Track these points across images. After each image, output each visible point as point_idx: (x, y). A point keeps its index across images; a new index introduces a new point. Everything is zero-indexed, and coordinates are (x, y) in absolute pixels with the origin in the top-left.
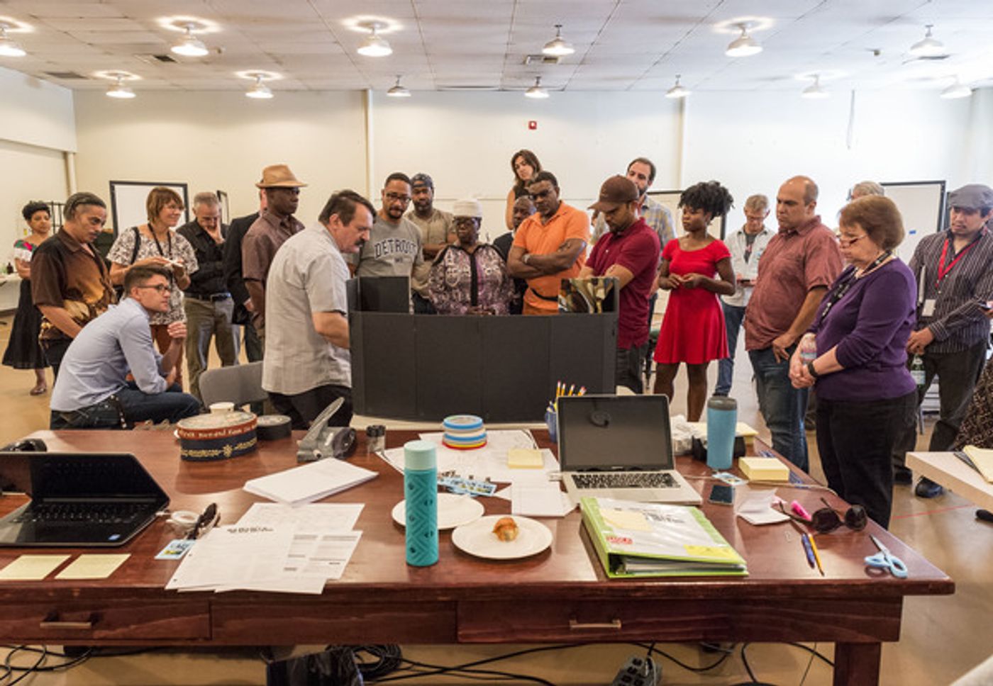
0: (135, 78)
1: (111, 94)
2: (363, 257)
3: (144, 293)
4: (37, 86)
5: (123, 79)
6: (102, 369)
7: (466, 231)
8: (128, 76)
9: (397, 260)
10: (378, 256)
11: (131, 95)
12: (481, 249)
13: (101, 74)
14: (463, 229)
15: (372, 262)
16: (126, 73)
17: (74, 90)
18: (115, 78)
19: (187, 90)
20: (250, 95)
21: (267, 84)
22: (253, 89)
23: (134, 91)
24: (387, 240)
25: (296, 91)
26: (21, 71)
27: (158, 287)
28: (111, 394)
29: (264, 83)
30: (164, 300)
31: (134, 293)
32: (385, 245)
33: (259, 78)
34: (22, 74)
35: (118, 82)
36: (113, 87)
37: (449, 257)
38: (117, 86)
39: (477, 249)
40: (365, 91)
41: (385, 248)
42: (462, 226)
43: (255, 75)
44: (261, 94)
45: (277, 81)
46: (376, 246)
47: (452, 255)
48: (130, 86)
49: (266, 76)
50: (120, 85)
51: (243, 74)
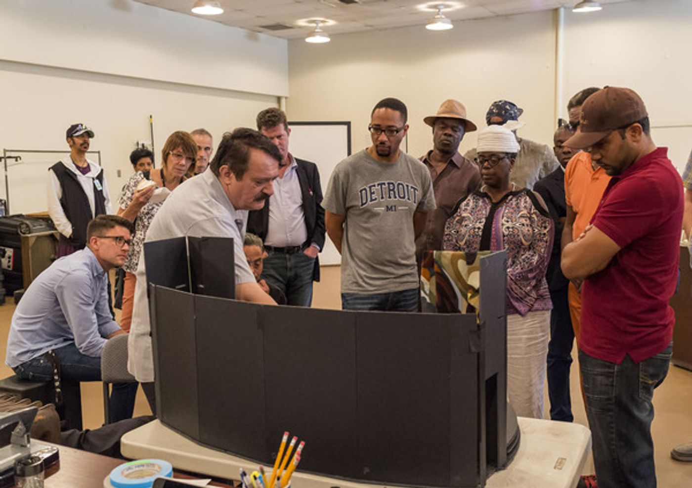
0: (331, 23)
1: (309, 40)
2: (348, 205)
3: (102, 244)
4: (256, 39)
5: (321, 25)
6: (43, 324)
7: (492, 170)
8: (323, 22)
9: (388, 209)
10: (363, 204)
11: (326, 40)
12: (510, 197)
13: (302, 22)
14: (487, 168)
15: (358, 212)
16: (322, 19)
17: (289, 40)
18: (314, 25)
19: (381, 30)
20: (430, 27)
21: (448, 15)
22: (432, 21)
23: (330, 36)
24: (376, 184)
25: (483, 18)
26: (241, 27)
27: (119, 239)
28: (49, 350)
29: (444, 14)
30: (121, 253)
31: (92, 244)
32: (373, 189)
33: (439, 9)
34: (242, 30)
35: (316, 28)
36: (312, 33)
37: (467, 205)
38: (314, 32)
39: (507, 196)
40: (556, 11)
41: (372, 193)
42: (486, 164)
43: (435, 7)
44: (441, 26)
45: (459, 11)
46: (361, 191)
47: (471, 204)
48: (326, 31)
49: (447, 6)
50: (317, 30)
51: (423, 7)
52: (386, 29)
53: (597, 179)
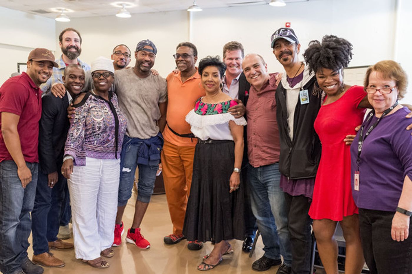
0: (71, 11)
1: (58, 19)
5: (64, 12)
8: (66, 10)
11: (68, 20)
13: (53, 10)
18: (61, 12)
20: (118, 16)
21: (128, 10)
23: (70, 18)
25: (154, 13)
29: (126, 9)
33: (123, 6)
35: (61, 13)
36: (59, 16)
43: (121, 5)
48: (68, 16)
49: (127, 5)
50: (62, 15)
51: (114, 4)
52: (105, 16)
53: (184, 87)
